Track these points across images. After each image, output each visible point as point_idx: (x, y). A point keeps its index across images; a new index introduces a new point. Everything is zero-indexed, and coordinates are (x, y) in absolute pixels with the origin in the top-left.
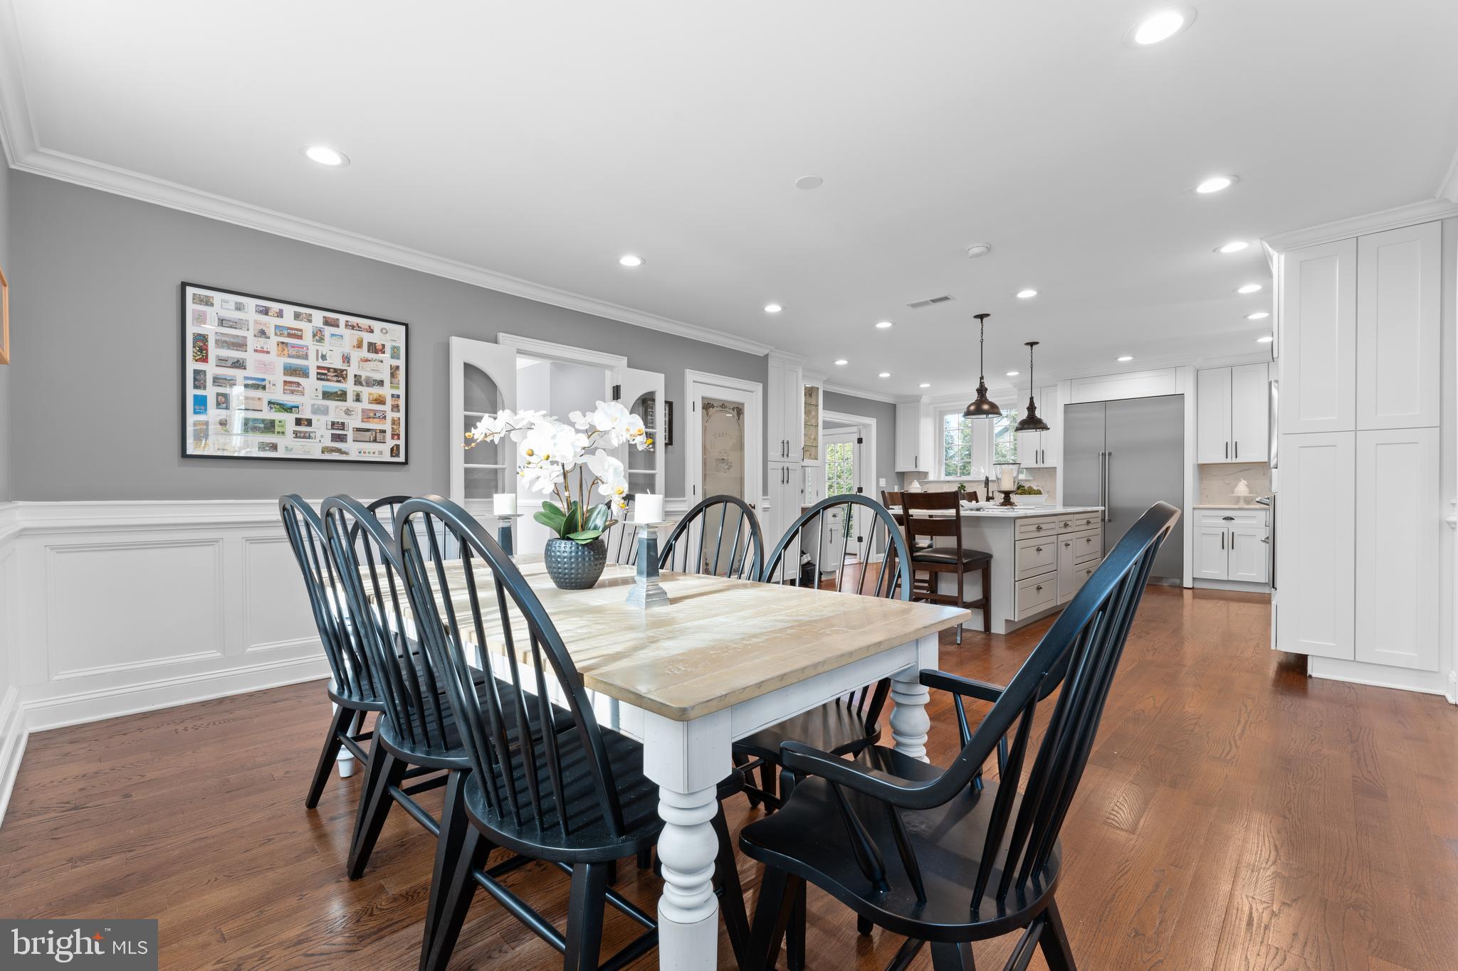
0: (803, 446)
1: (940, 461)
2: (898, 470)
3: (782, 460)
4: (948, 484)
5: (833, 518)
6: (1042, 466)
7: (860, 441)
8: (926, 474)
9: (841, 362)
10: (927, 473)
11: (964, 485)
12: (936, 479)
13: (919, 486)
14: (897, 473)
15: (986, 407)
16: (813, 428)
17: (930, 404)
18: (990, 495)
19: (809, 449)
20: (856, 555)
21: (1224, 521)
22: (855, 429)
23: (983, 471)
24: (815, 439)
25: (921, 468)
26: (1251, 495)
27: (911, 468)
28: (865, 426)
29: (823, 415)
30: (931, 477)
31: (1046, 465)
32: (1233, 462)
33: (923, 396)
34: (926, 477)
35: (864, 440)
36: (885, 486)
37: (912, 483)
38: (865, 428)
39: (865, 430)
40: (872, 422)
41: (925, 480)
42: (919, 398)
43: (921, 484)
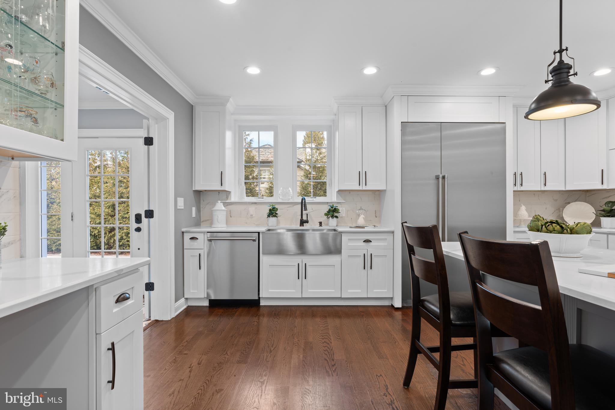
1: (239, 180)
2: (198, 188)
4: (256, 206)
5: (117, 309)
6: (364, 188)
7: (149, 141)
8: (228, 193)
10: (230, 192)
11: (276, 206)
12: (237, 200)
14: (193, 190)
17: (233, 114)
18: (305, 218)
25: (226, 187)
27: (214, 186)
28: (160, 119)
30: (233, 198)
31: (368, 188)
32: (519, 189)
33: (231, 99)
34: (227, 198)
35: (155, 141)
36: (183, 208)
37: (215, 205)
38: (157, 123)
39: (156, 125)
40: (170, 115)
41: (227, 201)
42: (229, 99)
43: (226, 204)
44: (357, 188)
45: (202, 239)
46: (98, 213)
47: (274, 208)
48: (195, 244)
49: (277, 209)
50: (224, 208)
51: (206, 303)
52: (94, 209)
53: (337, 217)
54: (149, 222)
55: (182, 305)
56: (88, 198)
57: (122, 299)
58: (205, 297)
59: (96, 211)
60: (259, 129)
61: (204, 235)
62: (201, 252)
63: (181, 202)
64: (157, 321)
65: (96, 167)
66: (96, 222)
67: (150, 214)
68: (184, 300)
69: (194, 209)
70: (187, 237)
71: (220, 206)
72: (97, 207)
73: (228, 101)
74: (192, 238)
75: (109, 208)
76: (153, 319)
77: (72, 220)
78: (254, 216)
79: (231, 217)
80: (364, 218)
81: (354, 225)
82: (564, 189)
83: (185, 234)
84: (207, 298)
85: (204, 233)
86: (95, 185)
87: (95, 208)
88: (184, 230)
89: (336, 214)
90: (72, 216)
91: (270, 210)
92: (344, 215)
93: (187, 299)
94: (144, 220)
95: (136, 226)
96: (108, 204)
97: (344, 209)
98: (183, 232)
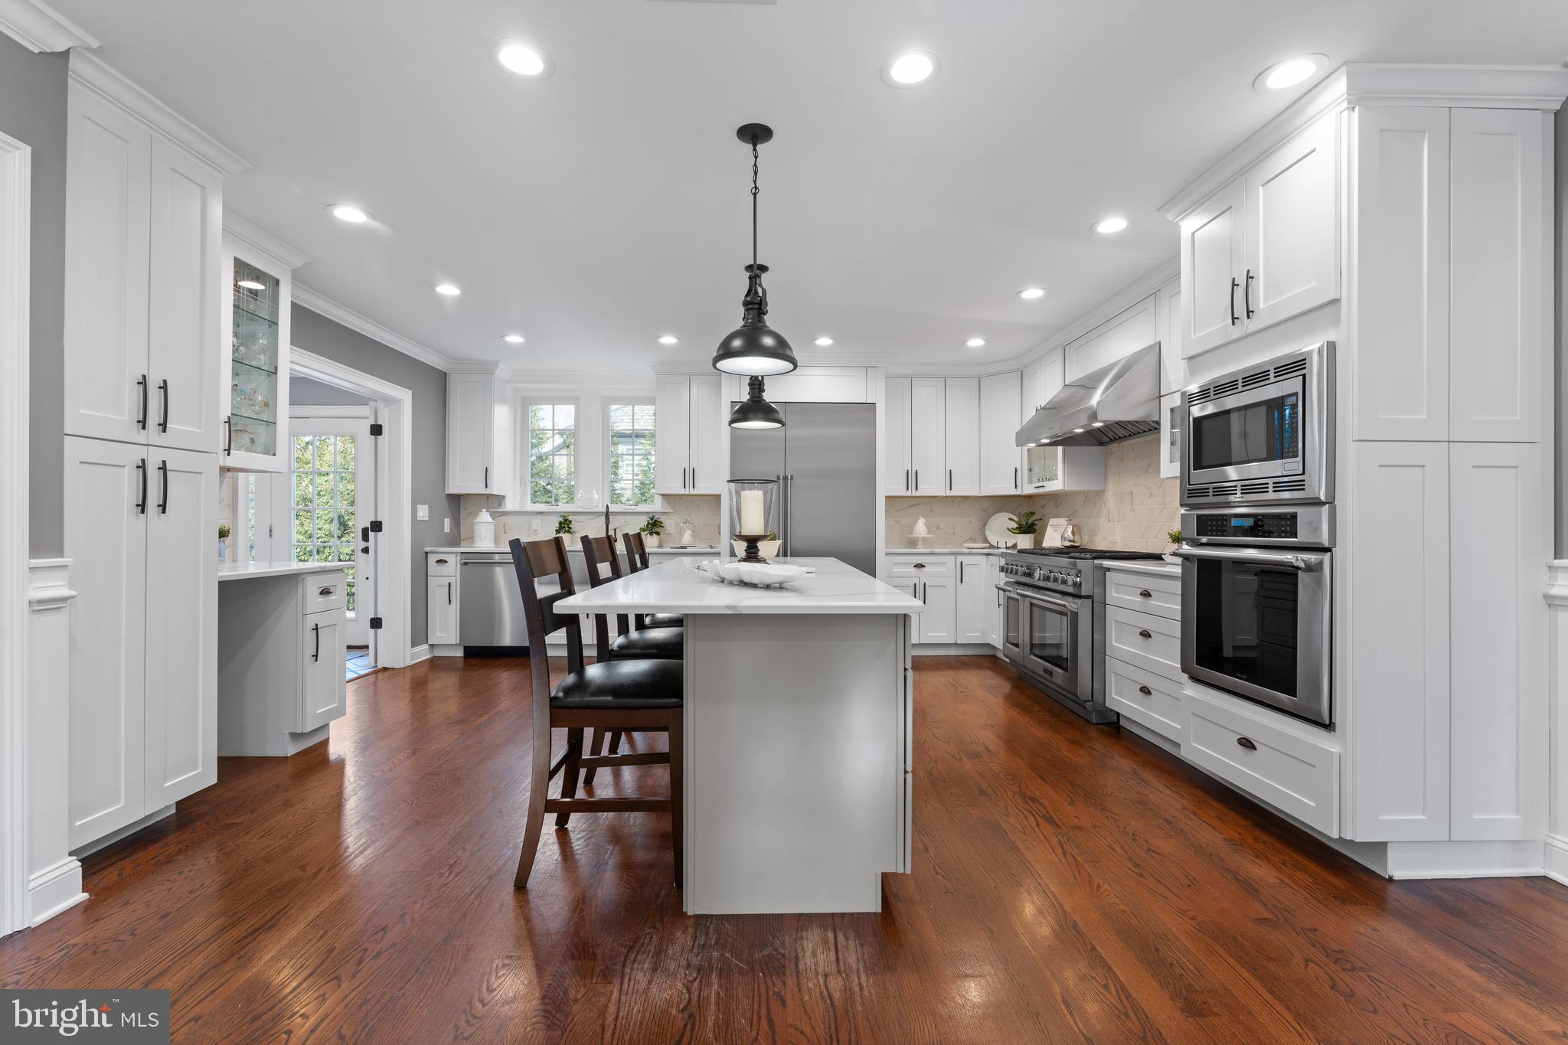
0: (226, 411)
1: (522, 478)
2: (453, 488)
3: (141, 437)
4: (541, 517)
5: (321, 599)
6: (692, 492)
7: (376, 430)
8: (500, 499)
9: (350, 214)
10: (503, 497)
11: (570, 518)
12: (517, 508)
13: (490, 519)
14: (448, 495)
15: (768, 341)
16: (263, 377)
17: (508, 382)
19: (250, 428)
20: (366, 647)
21: (914, 570)
22: (364, 410)
23: (596, 496)
24: (266, 405)
25: (495, 489)
26: (928, 536)
27: (476, 487)
28: (389, 401)
29: (291, 360)
30: (510, 505)
31: (698, 491)
32: (914, 495)
33: (500, 365)
34: (500, 505)
35: (385, 430)
36: (427, 519)
37: (477, 515)
38: (387, 407)
39: (387, 409)
40: (404, 396)
41: (499, 510)
42: (498, 365)
43: (494, 515)
44: (682, 491)
45: (453, 563)
46: (309, 532)
47: (566, 520)
48: (444, 569)
49: (571, 522)
50: (492, 521)
51: (459, 653)
52: (302, 525)
53: (658, 534)
54: (376, 536)
55: (423, 653)
56: (293, 505)
57: (325, 592)
58: (456, 644)
59: (306, 528)
60: (554, 400)
61: (456, 556)
62: (452, 580)
63: (423, 512)
64: (385, 669)
65: (308, 443)
66: (305, 549)
67: (377, 526)
68: (427, 647)
69: (447, 521)
70: (432, 559)
71: (485, 516)
72: (308, 521)
73: (495, 365)
74: (439, 561)
75: (331, 522)
76: (380, 666)
77: (270, 536)
78: (539, 532)
79: (505, 533)
80: (690, 535)
81: (679, 546)
82: (977, 494)
83: (429, 555)
84: (460, 644)
85: (456, 553)
86: (305, 479)
87: (305, 523)
88: (427, 549)
89: (657, 530)
90: (270, 531)
91: (560, 523)
92: (672, 531)
93: (432, 646)
94: (371, 535)
95: (363, 545)
96: (329, 515)
97: (672, 521)
98: (427, 553)
